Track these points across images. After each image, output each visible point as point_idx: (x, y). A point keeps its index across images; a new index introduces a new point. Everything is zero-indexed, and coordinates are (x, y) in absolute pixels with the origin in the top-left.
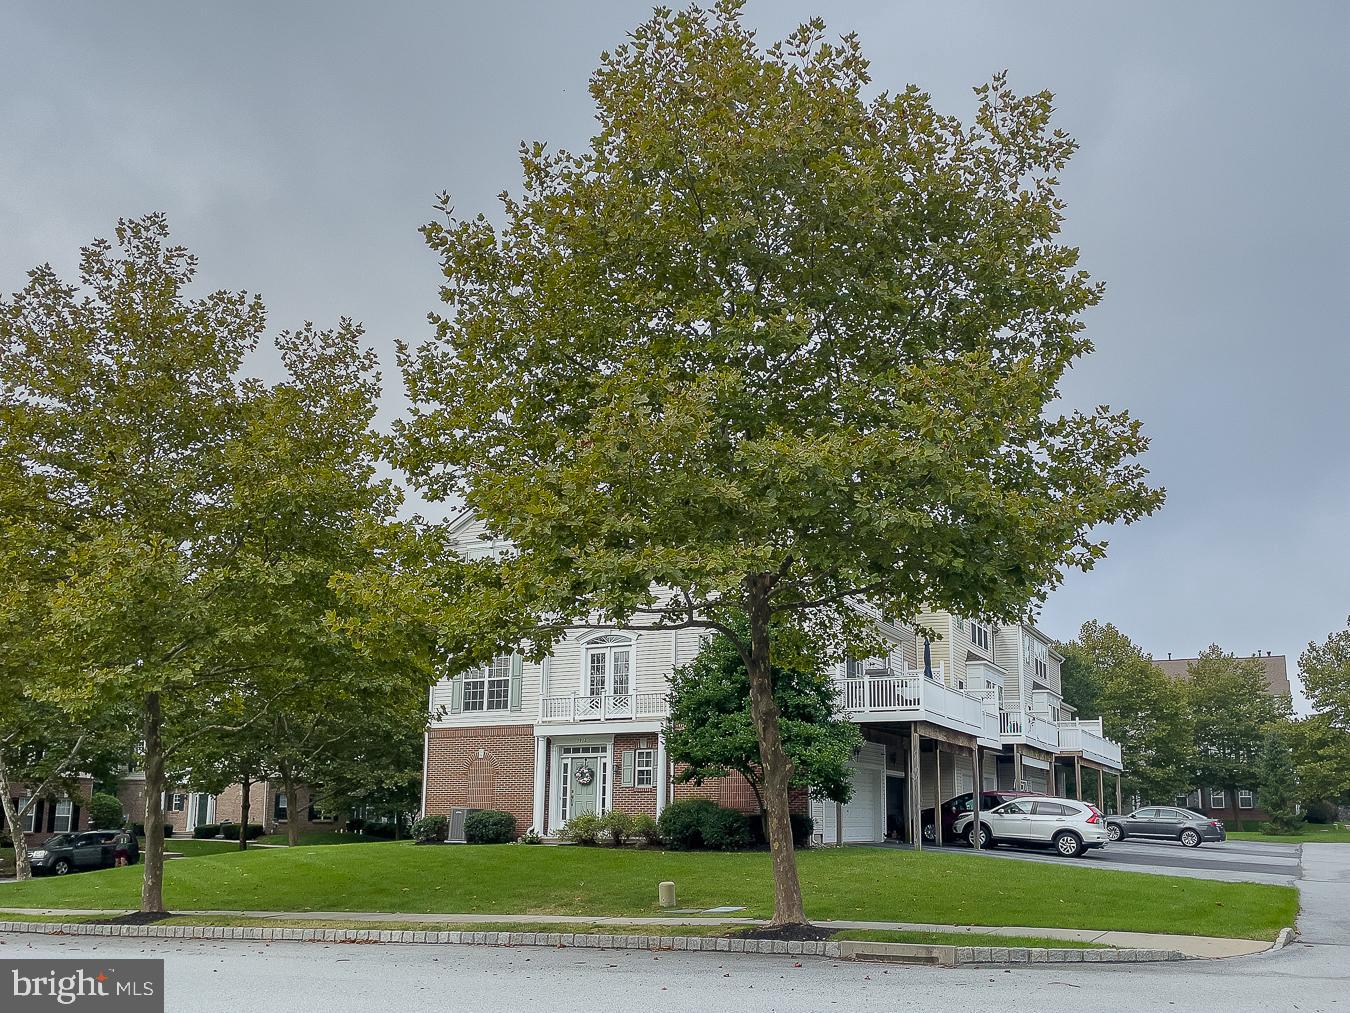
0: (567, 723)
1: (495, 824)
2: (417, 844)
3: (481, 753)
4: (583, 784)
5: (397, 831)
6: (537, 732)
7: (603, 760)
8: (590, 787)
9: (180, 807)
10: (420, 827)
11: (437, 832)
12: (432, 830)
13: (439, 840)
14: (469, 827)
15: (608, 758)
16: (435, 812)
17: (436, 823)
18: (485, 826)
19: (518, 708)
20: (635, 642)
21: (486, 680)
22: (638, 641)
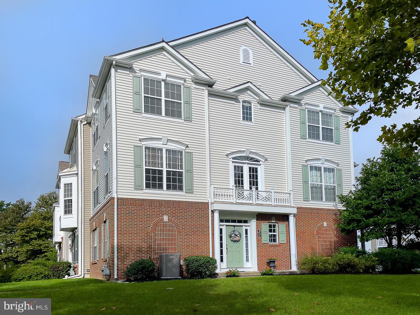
3: (166, 218)
4: (235, 241)
7: (247, 228)
8: (239, 244)
19: (190, 191)
20: (263, 163)
21: (165, 169)
22: (265, 163)
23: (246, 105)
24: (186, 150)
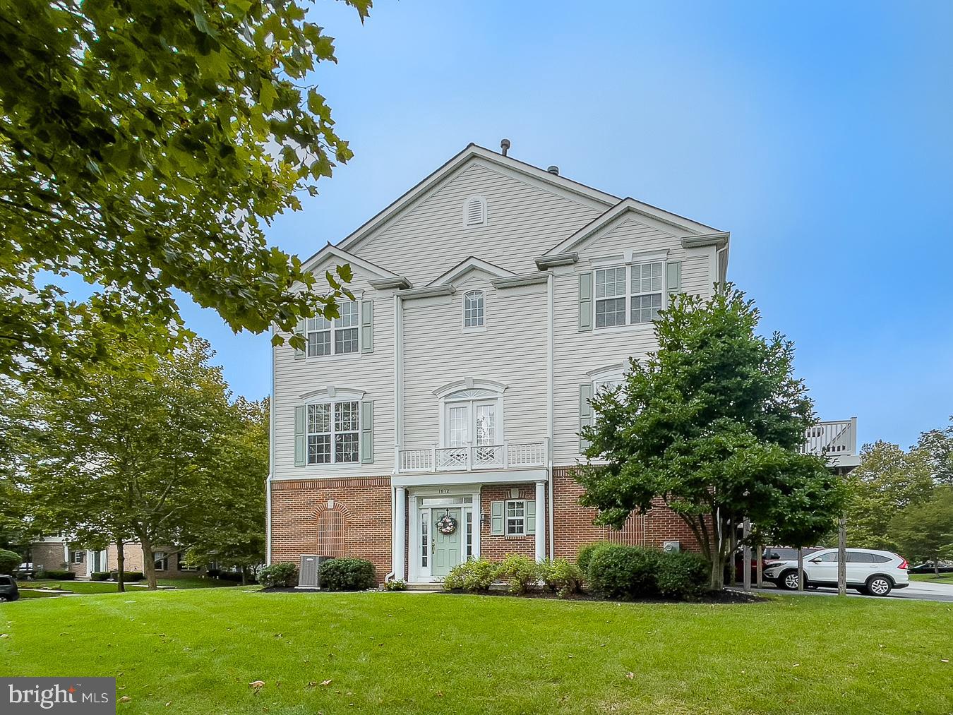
0: (427, 474)
1: (353, 571)
2: (264, 590)
3: (330, 504)
4: (445, 533)
5: (243, 577)
6: (394, 482)
7: (469, 511)
8: (453, 537)
9: (81, 560)
10: (267, 573)
11: (285, 580)
12: (282, 577)
13: (287, 586)
14: (324, 573)
15: (475, 508)
16: (285, 561)
17: (284, 570)
18: (343, 573)
19: (370, 460)
20: (502, 395)
21: (333, 433)
22: (506, 394)
23: (474, 298)
24: (364, 400)
